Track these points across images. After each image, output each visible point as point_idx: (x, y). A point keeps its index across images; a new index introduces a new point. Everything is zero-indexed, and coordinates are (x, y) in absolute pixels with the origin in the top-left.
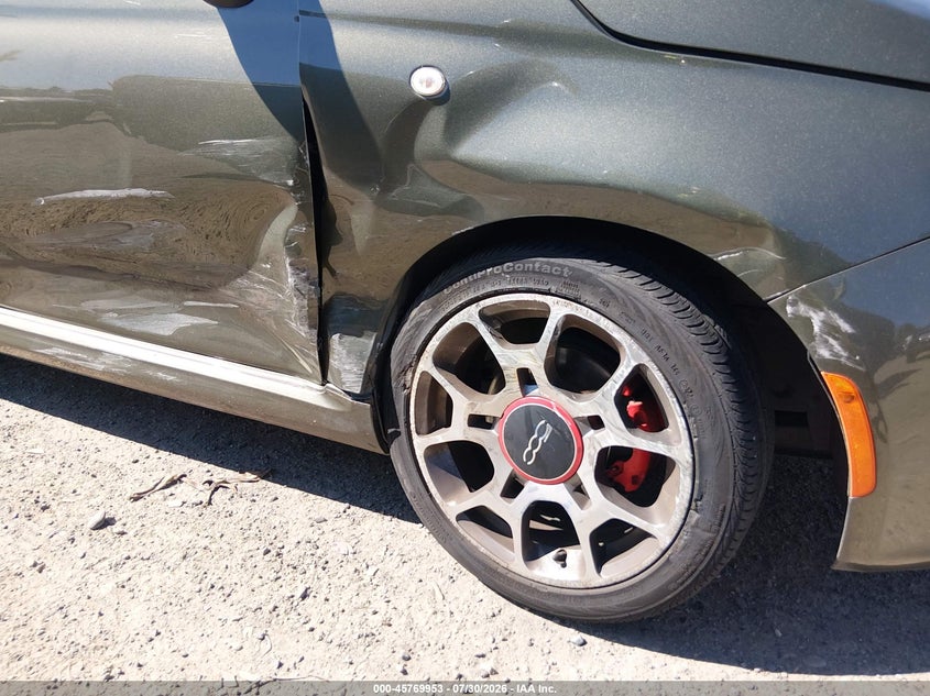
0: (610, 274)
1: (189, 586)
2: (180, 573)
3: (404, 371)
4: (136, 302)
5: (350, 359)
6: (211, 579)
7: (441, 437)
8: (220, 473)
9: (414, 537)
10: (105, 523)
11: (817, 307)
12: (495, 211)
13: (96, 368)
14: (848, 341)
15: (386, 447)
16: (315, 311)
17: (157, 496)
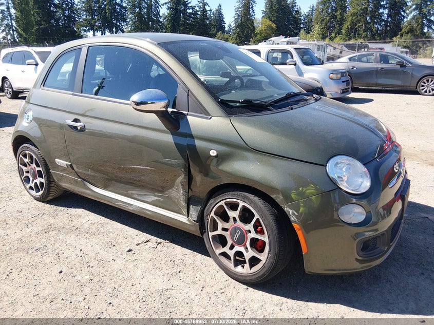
0: (252, 197)
1: (151, 267)
2: (149, 264)
3: (207, 215)
4: (143, 192)
5: (194, 212)
6: (157, 266)
7: (215, 233)
8: (159, 240)
9: (210, 260)
10: (130, 251)
11: (291, 209)
12: (225, 181)
13: (130, 209)
14: (297, 217)
15: (202, 235)
16: (187, 199)
17: (143, 245)
